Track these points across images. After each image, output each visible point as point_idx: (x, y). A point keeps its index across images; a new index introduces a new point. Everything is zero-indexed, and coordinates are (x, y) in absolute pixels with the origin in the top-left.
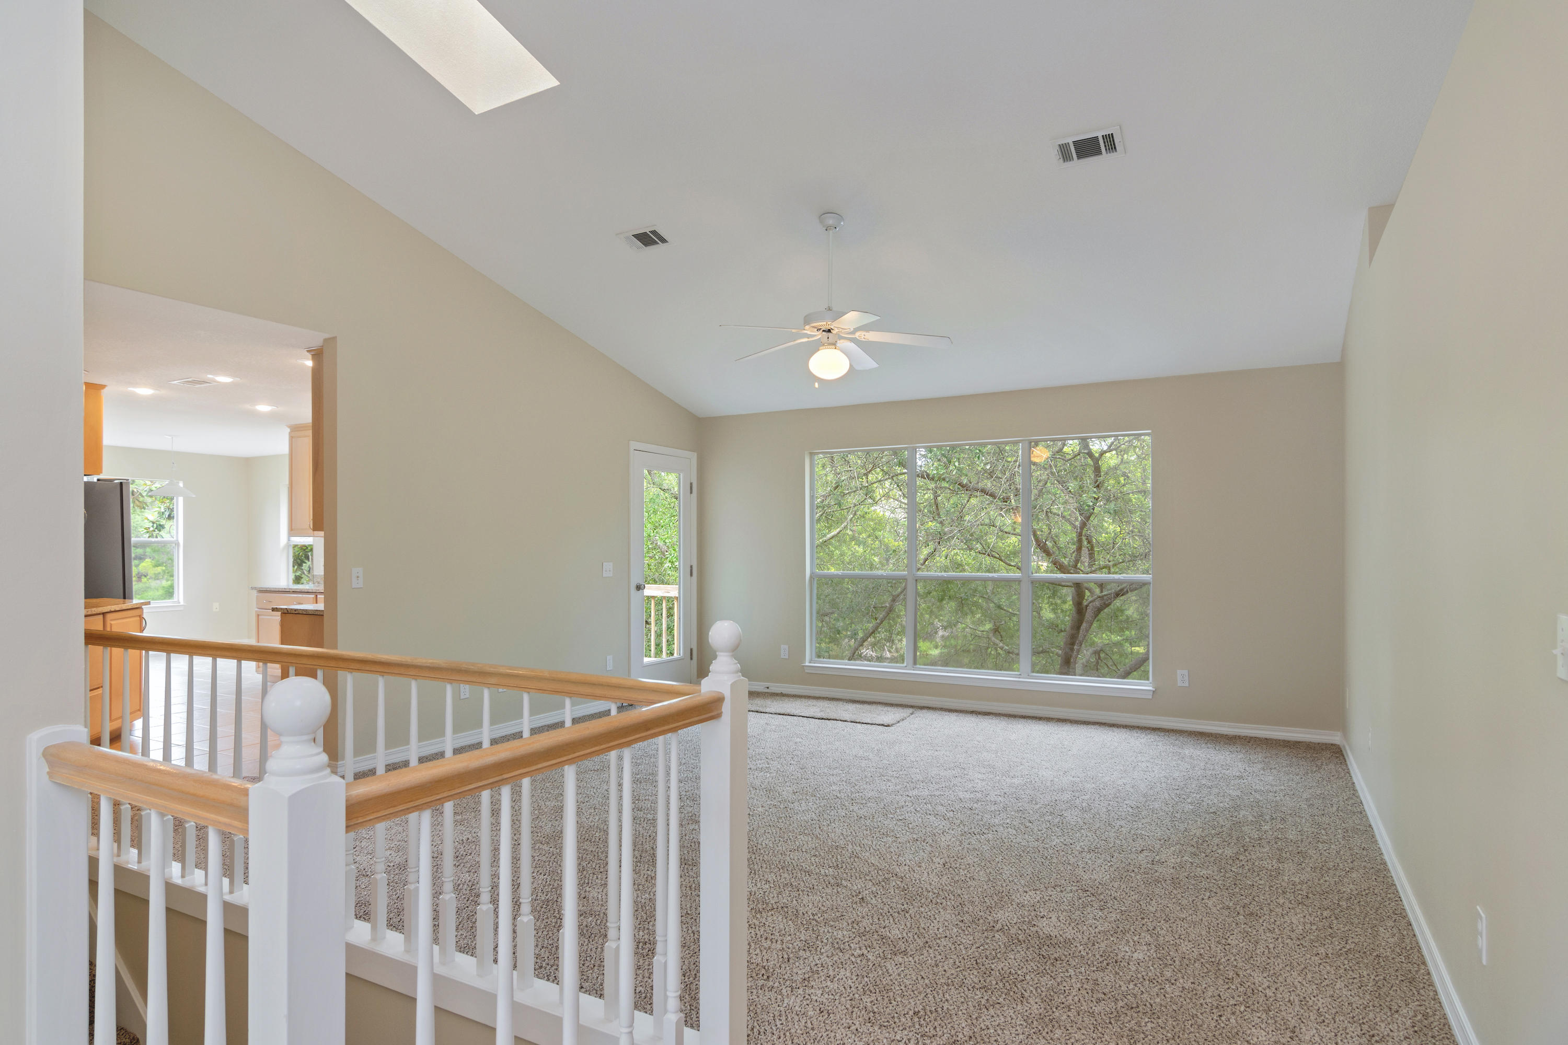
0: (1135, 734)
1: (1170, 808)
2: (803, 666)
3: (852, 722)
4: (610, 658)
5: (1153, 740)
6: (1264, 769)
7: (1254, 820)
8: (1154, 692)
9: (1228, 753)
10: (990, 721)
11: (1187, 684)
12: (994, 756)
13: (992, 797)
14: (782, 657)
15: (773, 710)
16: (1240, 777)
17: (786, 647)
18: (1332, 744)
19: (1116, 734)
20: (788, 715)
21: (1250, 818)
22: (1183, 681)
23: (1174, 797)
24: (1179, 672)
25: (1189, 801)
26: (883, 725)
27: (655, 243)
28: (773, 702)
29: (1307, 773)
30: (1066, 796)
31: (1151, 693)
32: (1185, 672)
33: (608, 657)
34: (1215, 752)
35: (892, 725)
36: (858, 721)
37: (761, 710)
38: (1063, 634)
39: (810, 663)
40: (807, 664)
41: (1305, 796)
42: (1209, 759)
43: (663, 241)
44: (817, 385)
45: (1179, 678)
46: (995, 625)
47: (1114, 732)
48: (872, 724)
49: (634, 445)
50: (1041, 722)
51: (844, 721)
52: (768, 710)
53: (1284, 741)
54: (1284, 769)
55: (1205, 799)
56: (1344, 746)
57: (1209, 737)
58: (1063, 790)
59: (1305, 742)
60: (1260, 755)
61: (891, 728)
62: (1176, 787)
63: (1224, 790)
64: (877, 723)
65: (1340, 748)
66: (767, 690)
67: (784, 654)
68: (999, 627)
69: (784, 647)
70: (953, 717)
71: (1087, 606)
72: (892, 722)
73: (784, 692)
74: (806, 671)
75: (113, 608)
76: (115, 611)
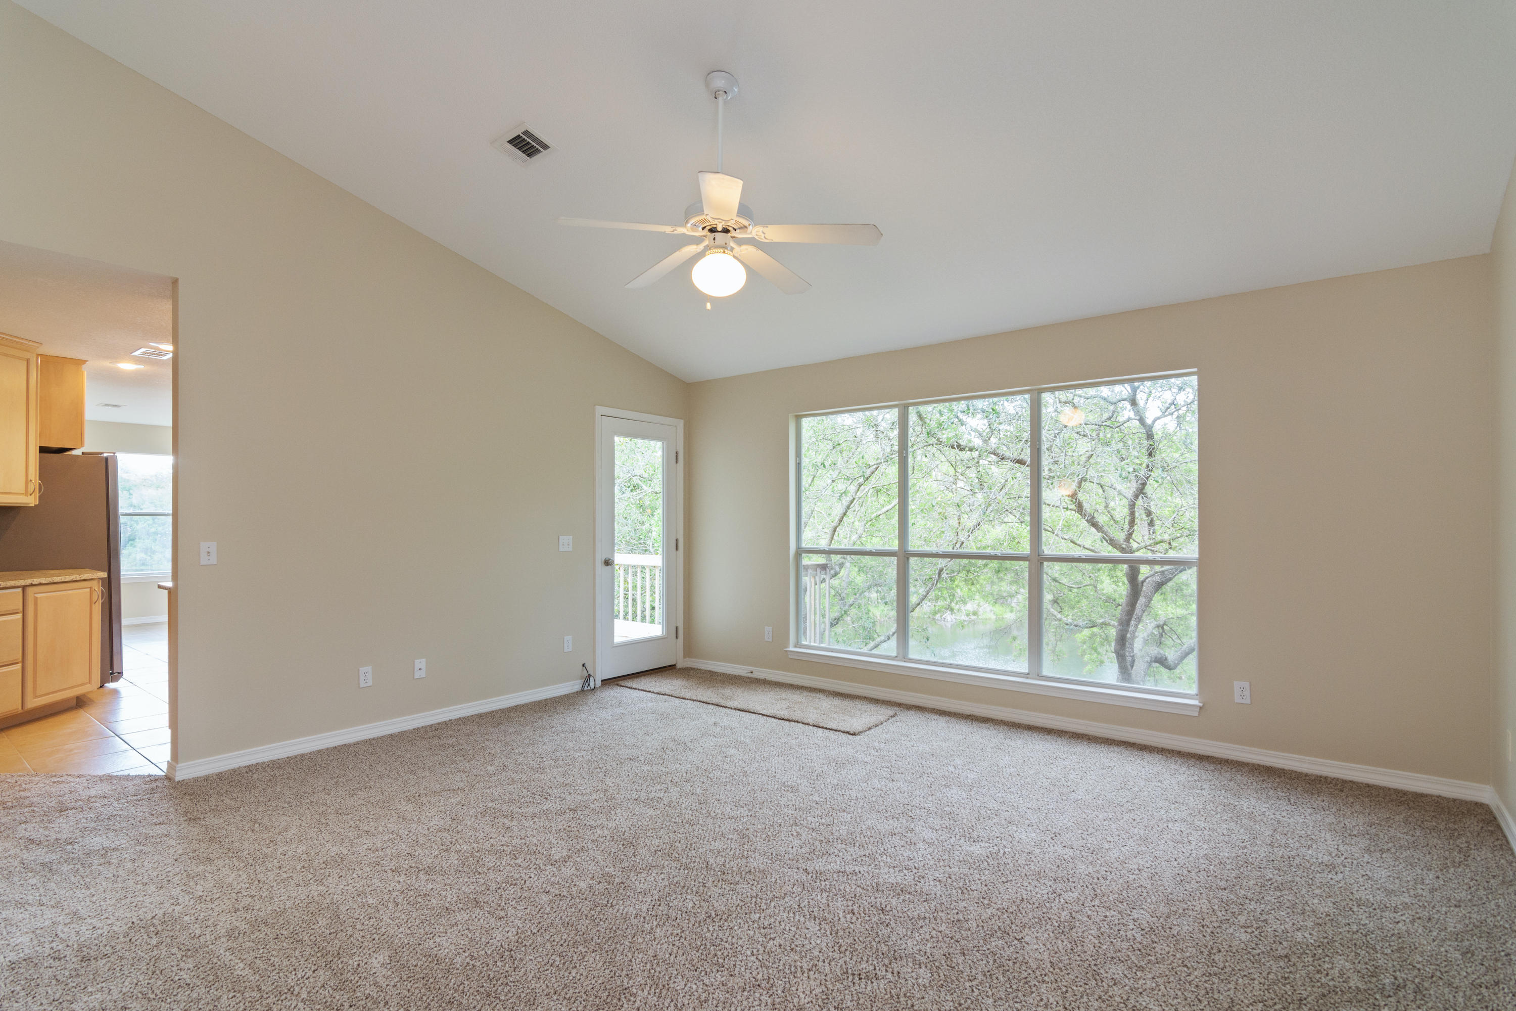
0: (1174, 765)
1: (1208, 938)
2: (787, 651)
3: (814, 726)
4: (568, 638)
5: (1196, 778)
6: (1368, 850)
7: (1362, 986)
8: (1201, 708)
9: (1309, 811)
10: (985, 731)
11: (1247, 701)
12: (964, 795)
13: (928, 885)
14: (766, 639)
15: (735, 704)
16: (1332, 867)
17: (770, 628)
18: (1476, 803)
19: (1145, 764)
20: (748, 712)
21: (1355, 982)
22: (1243, 696)
23: (1216, 907)
24: (1237, 685)
25: (1242, 919)
26: (848, 733)
27: (538, 151)
28: (743, 692)
29: (1447, 867)
30: (1042, 891)
31: (1198, 709)
32: (1246, 685)
33: (566, 638)
34: (1289, 808)
35: (859, 733)
36: (821, 725)
37: (723, 703)
38: (1120, 607)
39: (795, 647)
40: (791, 649)
41: (1452, 924)
42: (1279, 822)
43: (546, 147)
44: (709, 306)
45: (1237, 692)
46: (1054, 597)
47: (1143, 759)
48: (836, 731)
49: (600, 410)
50: (1049, 737)
51: (806, 724)
52: (730, 704)
53: (1397, 791)
54: (1405, 854)
55: (1271, 918)
56: (1498, 808)
57: (1280, 777)
58: (1039, 875)
59: (1432, 796)
60: (1361, 820)
61: (858, 737)
62: (1223, 884)
63: (1303, 896)
64: (842, 729)
65: (1491, 813)
66: (750, 675)
67: (768, 637)
68: (1057, 599)
69: (768, 629)
70: (941, 723)
71: (1143, 582)
72: (861, 729)
73: (768, 678)
74: (791, 657)
75: (36, 581)
76: (40, 584)
